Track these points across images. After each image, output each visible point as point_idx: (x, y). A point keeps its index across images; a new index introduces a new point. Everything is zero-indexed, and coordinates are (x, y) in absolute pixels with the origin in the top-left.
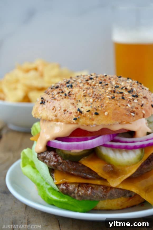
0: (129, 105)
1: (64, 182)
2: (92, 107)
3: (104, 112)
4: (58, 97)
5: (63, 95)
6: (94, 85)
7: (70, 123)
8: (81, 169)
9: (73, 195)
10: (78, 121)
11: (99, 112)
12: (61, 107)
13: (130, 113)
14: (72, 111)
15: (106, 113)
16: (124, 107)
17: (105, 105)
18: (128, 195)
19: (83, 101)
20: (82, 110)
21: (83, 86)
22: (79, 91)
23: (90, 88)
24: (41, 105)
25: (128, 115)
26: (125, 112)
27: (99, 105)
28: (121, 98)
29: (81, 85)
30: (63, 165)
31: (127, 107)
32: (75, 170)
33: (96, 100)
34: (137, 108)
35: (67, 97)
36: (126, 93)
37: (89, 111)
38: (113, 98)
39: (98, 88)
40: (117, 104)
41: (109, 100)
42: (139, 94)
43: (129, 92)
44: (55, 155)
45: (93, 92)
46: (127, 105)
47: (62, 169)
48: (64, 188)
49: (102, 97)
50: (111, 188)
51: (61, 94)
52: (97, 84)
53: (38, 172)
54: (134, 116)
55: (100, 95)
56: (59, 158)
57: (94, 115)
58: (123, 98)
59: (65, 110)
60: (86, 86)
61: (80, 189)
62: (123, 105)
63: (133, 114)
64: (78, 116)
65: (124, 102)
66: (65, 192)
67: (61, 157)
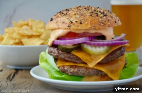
0: (100, 19)
1: (63, 65)
2: (78, 20)
3: (85, 22)
4: (60, 16)
5: (63, 15)
6: (81, 9)
7: (66, 29)
8: (72, 57)
9: (67, 72)
10: (70, 27)
11: (82, 22)
12: (61, 21)
13: (100, 24)
14: (67, 22)
15: (86, 23)
16: (97, 20)
17: (86, 19)
18: (100, 74)
19: (74, 17)
20: (73, 21)
21: (75, 10)
22: (72, 12)
23: (78, 11)
24: (51, 22)
25: (99, 24)
26: (97, 23)
27: (82, 19)
28: (96, 15)
29: (74, 10)
30: (62, 55)
31: (99, 20)
32: (68, 57)
33: (81, 16)
34: (105, 21)
35: (65, 15)
36: (99, 13)
37: (76, 22)
38: (91, 15)
39: (83, 11)
40: (93, 19)
41: (88, 16)
42: (107, 15)
43: (102, 13)
44: (57, 50)
45: (80, 13)
46: (99, 19)
47: (61, 57)
48: (62, 68)
49: (85, 15)
50: (90, 68)
51: (62, 14)
52: (83, 9)
53: (49, 64)
54: (103, 25)
55: (84, 14)
56: (60, 51)
57: (79, 24)
58: (97, 16)
59: (63, 22)
60: (77, 10)
61: (71, 68)
62: (97, 19)
63: (102, 24)
64: (70, 25)
65: (97, 18)
66: (63, 70)
67: (61, 50)
